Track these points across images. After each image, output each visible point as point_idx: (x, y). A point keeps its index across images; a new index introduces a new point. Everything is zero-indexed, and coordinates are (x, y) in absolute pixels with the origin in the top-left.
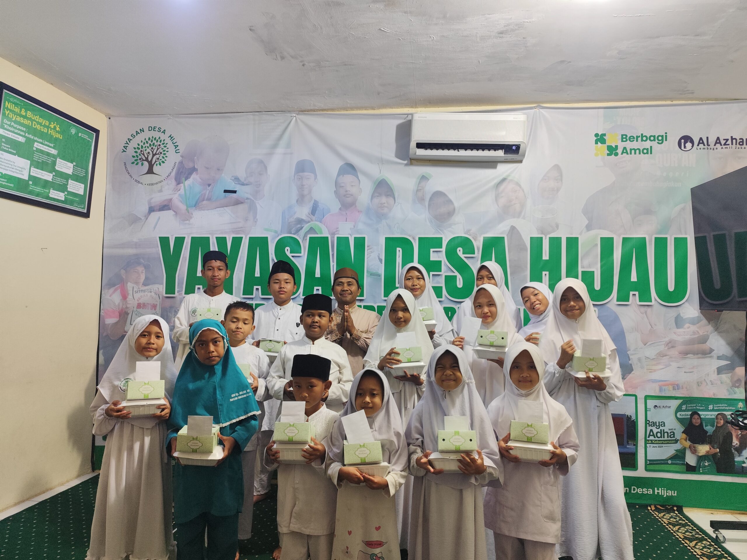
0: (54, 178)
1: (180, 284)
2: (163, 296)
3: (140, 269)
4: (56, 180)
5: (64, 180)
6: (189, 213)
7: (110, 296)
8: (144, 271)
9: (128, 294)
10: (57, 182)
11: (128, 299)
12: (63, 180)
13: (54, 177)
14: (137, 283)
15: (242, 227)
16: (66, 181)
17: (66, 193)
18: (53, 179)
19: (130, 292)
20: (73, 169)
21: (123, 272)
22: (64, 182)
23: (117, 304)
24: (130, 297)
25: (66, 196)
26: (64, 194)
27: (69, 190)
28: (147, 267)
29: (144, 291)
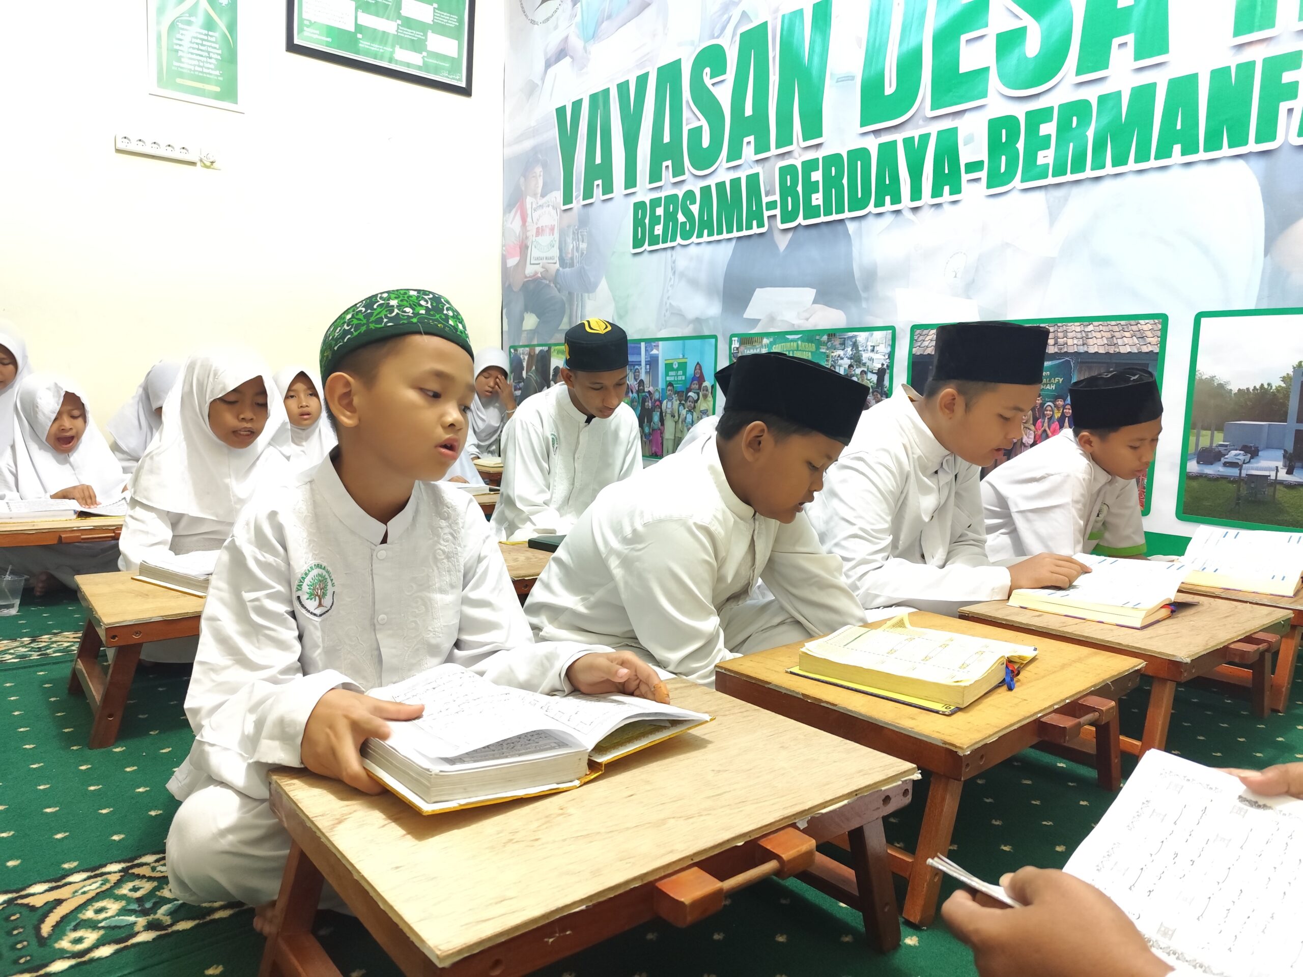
0: (401, 30)
1: (578, 183)
2: (560, 209)
3: (539, 170)
4: (404, 32)
5: (419, 33)
6: (586, 52)
7: (511, 223)
8: (542, 174)
9: (527, 214)
10: (406, 36)
11: (527, 224)
12: (417, 33)
13: (400, 27)
14: (535, 195)
15: (648, 53)
16: (422, 34)
17: (425, 54)
18: (399, 31)
19: (529, 212)
20: (434, 15)
21: (522, 179)
22: (419, 36)
23: (518, 234)
24: (529, 220)
25: (426, 59)
26: (422, 56)
27: (429, 48)
28: (545, 166)
29: (541, 206)
